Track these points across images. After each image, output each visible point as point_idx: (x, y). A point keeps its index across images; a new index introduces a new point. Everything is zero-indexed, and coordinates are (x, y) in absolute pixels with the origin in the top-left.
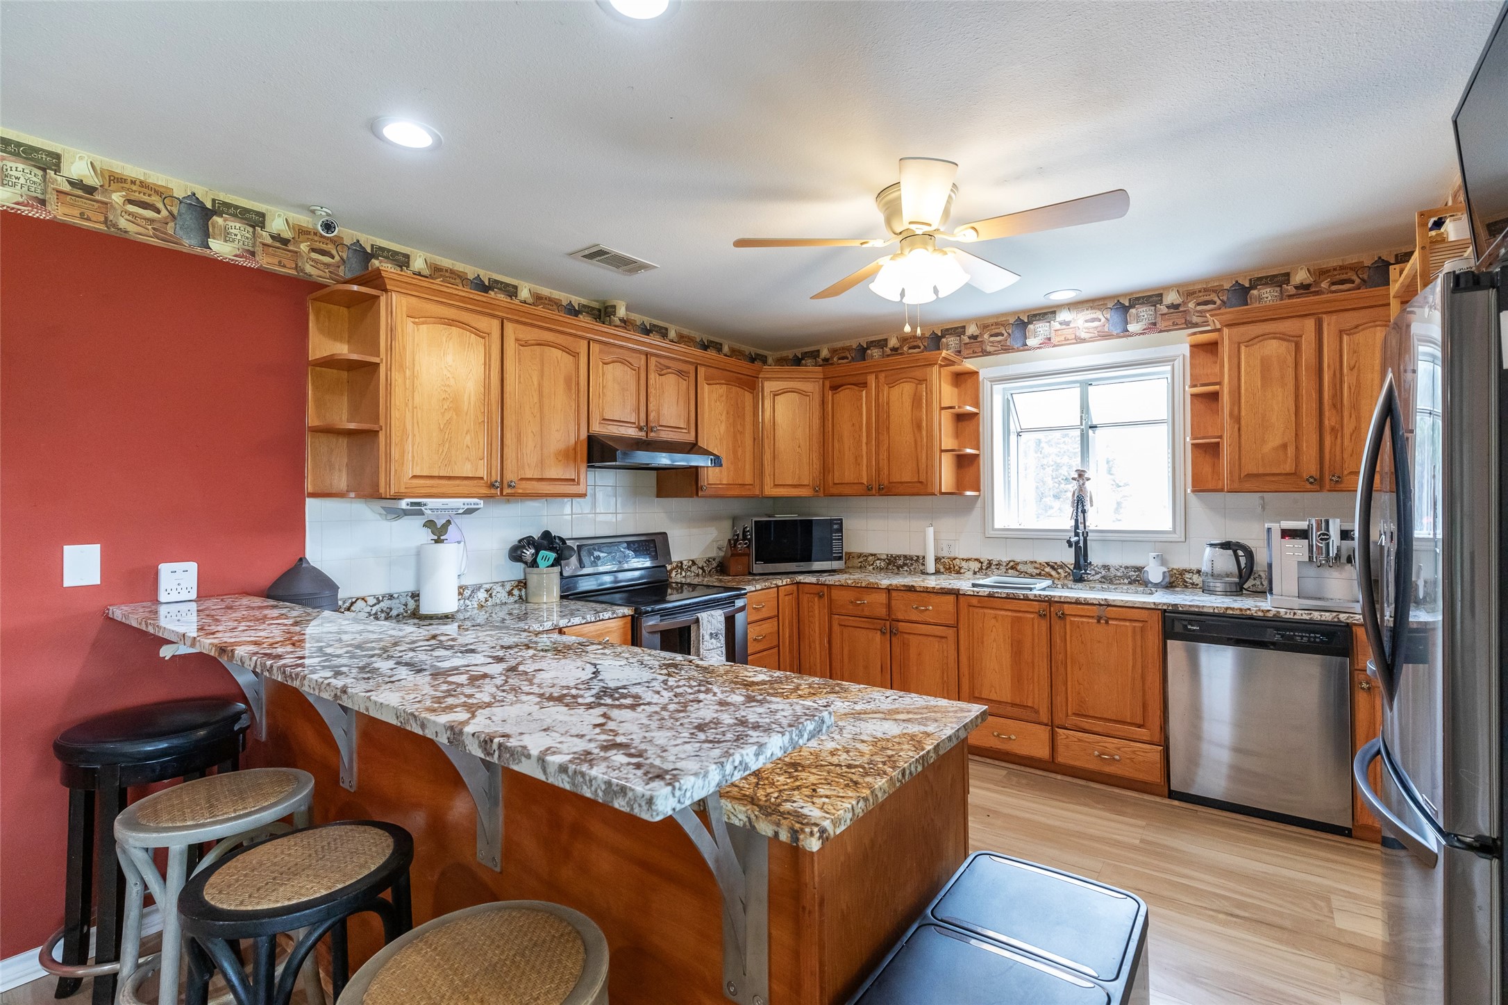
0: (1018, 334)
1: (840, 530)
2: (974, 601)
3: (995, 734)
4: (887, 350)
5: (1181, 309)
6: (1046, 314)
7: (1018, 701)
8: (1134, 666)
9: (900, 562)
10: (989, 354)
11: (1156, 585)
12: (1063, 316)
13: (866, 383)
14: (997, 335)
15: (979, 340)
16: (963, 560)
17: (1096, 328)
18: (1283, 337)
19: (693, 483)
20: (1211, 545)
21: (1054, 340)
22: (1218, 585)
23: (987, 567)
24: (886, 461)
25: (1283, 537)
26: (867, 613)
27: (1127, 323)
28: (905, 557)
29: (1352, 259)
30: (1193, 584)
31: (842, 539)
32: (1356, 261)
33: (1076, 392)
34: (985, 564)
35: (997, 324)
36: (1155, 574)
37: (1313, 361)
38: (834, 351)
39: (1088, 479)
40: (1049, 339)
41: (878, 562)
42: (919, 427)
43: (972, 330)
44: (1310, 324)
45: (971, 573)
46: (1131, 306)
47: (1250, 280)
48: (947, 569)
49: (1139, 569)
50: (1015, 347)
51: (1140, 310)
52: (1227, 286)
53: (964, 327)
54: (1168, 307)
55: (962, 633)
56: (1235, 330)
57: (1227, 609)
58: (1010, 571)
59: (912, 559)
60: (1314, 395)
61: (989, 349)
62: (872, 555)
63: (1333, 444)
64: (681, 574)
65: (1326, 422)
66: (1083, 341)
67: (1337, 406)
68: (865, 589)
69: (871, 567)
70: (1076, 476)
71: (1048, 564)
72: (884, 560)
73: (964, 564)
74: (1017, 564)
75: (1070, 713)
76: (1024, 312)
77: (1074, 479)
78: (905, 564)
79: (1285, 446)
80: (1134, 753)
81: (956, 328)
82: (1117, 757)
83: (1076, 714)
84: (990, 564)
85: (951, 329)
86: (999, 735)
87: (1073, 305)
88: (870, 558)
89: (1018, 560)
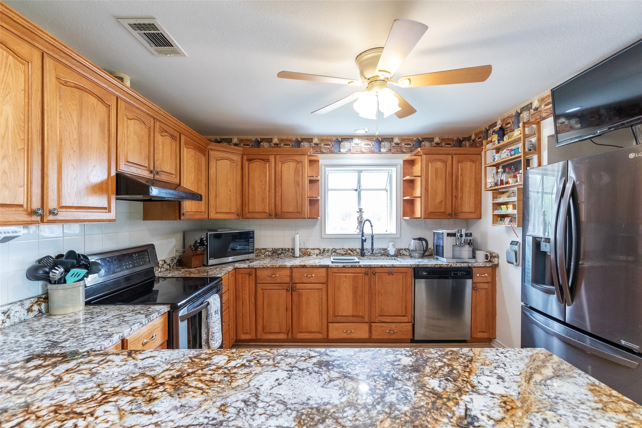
0: (337, 146)
1: (253, 237)
2: (334, 270)
3: (345, 331)
4: (272, 144)
5: (400, 145)
6: (349, 139)
7: (355, 315)
9: (280, 252)
10: (324, 153)
11: (392, 256)
12: (356, 141)
13: (269, 160)
14: (327, 145)
15: (319, 146)
16: (311, 249)
17: (369, 148)
18: (442, 161)
19: (178, 211)
20: (414, 239)
21: (352, 151)
22: (417, 254)
24: (280, 201)
25: (448, 236)
26: (278, 281)
27: (380, 148)
28: (282, 249)
30: (403, 254)
31: (254, 242)
32: (451, 138)
33: (356, 174)
34: (322, 251)
35: (327, 140)
36: (392, 252)
37: (451, 171)
38: (241, 141)
39: (363, 212)
40: (350, 150)
41: (267, 253)
42: (298, 184)
43: (316, 141)
44: (450, 157)
45: (315, 255)
46: (382, 141)
47: (421, 138)
48: (303, 254)
49: (385, 250)
50: (336, 151)
51: (385, 143)
52: (415, 139)
53: (312, 139)
54: (395, 144)
55: (329, 286)
56: (428, 156)
57: (435, 265)
58: (333, 253)
59: (286, 250)
60: (451, 184)
61: (324, 151)
62: (264, 249)
63: (455, 201)
65: (454, 194)
66: (364, 153)
67: (457, 188)
68: (277, 269)
69: (263, 255)
70: (359, 211)
71: (349, 249)
72: (271, 251)
73: (312, 251)
74: (336, 250)
75: (377, 316)
76: (340, 136)
77: (358, 212)
78: (282, 253)
79: (442, 202)
80: (402, 328)
81: (308, 139)
82: (395, 331)
83: (379, 316)
84: (324, 250)
85: (306, 139)
86: (346, 332)
87: (360, 137)
88: (263, 251)
89: (336, 248)
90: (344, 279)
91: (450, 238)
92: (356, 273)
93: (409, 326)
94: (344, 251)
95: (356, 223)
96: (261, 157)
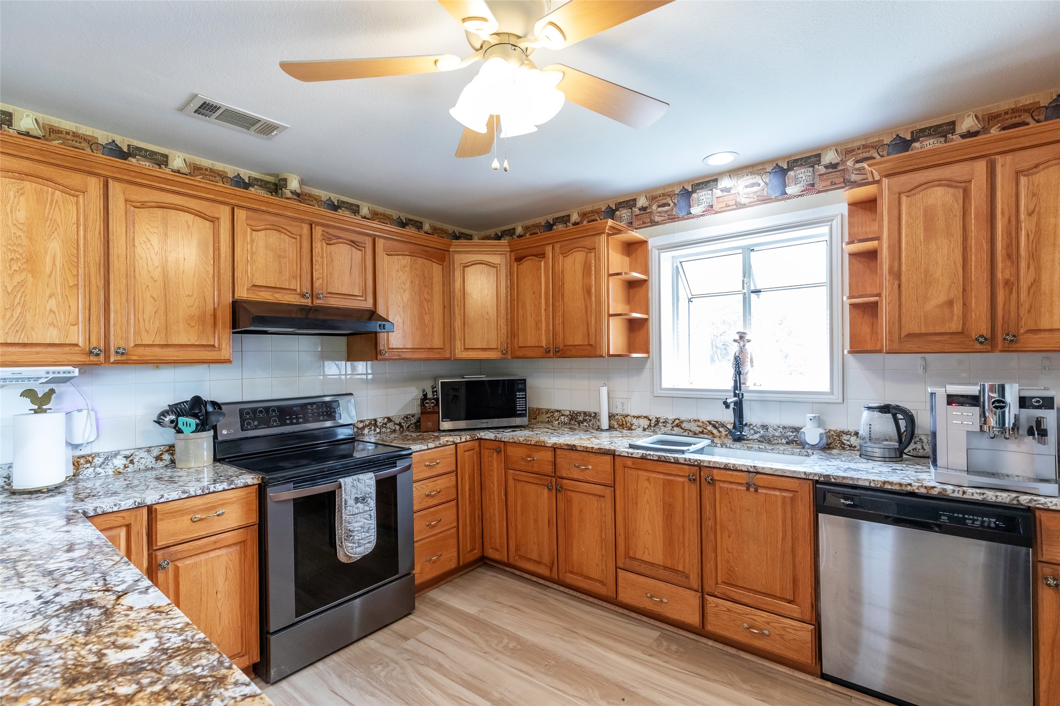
0: (683, 203)
1: (524, 390)
3: (648, 595)
4: (569, 224)
5: (840, 168)
6: (708, 182)
7: (669, 565)
8: (783, 538)
9: (581, 418)
10: (657, 223)
11: (813, 447)
12: (725, 183)
13: (544, 254)
14: (664, 205)
15: (648, 211)
16: (634, 417)
17: (756, 192)
18: (949, 183)
19: (373, 348)
20: (869, 408)
21: (717, 206)
22: (877, 450)
23: (655, 424)
24: (561, 326)
25: (949, 403)
26: (536, 469)
27: (785, 186)
28: (585, 413)
29: (1026, 100)
30: (850, 446)
31: (525, 398)
32: (1031, 102)
33: (739, 258)
34: (653, 422)
35: (664, 195)
36: (812, 435)
37: (984, 208)
38: (526, 228)
39: (749, 341)
40: (712, 206)
41: (562, 417)
42: (589, 292)
43: (642, 202)
44: (981, 166)
45: (641, 429)
46: (790, 169)
47: (912, 133)
48: (620, 426)
49: (797, 430)
50: (681, 215)
51: (798, 172)
52: (887, 140)
53: (635, 200)
54: (826, 167)
55: (617, 493)
56: (895, 179)
57: (884, 483)
58: (675, 428)
59: (590, 416)
60: (985, 246)
61: (657, 219)
62: (558, 411)
63: (1007, 301)
64: (375, 430)
65: (999, 275)
66: (743, 206)
67: (1012, 256)
68: (534, 447)
69: (557, 422)
70: (737, 337)
71: (709, 422)
72: (568, 416)
73: (635, 421)
74: (682, 422)
75: (719, 581)
76: (688, 181)
77: (735, 341)
78: (585, 420)
79: (950, 303)
80: (784, 628)
81: (628, 201)
82: (766, 632)
83: (723, 582)
84: (658, 421)
85: (624, 202)
86: (652, 597)
87: (735, 171)
88: (556, 414)
89: (683, 418)
90: (646, 483)
91: (958, 410)
92: (671, 475)
93: (805, 632)
94: (698, 426)
96: (534, 251)
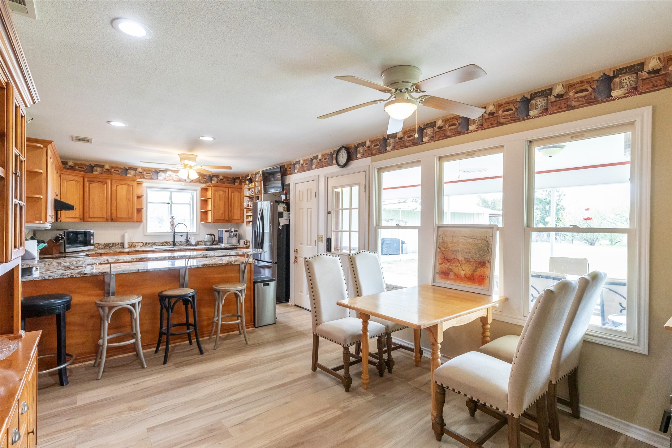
0: (155, 174)
1: (93, 236)
4: (104, 169)
6: (164, 171)
9: (111, 245)
10: (146, 179)
11: (194, 245)
12: (169, 173)
13: (106, 182)
14: (149, 173)
15: (142, 174)
16: (137, 243)
17: (178, 178)
18: (223, 191)
20: (207, 235)
21: (167, 179)
22: (209, 244)
24: (115, 210)
28: (113, 243)
30: (200, 244)
31: (93, 238)
32: (229, 177)
33: (169, 193)
35: (149, 170)
36: (193, 242)
37: (228, 197)
39: (174, 218)
40: (165, 178)
42: (129, 200)
43: (140, 170)
44: (227, 189)
45: (139, 247)
47: (212, 175)
48: (130, 246)
50: (155, 178)
52: (208, 175)
53: (137, 169)
56: (215, 187)
57: (218, 247)
58: (153, 245)
60: (228, 204)
61: (146, 177)
63: (230, 214)
65: (229, 209)
66: (175, 181)
67: (231, 206)
69: (97, 248)
70: (171, 218)
71: (165, 242)
72: (103, 245)
73: (137, 244)
74: (155, 243)
76: (158, 169)
77: (170, 218)
78: (113, 246)
79: (223, 214)
81: (134, 168)
84: (146, 243)
85: (132, 168)
87: (171, 171)
88: (97, 245)
89: (155, 242)
91: (226, 233)
94: (161, 243)
95: (169, 226)
96: (101, 180)
